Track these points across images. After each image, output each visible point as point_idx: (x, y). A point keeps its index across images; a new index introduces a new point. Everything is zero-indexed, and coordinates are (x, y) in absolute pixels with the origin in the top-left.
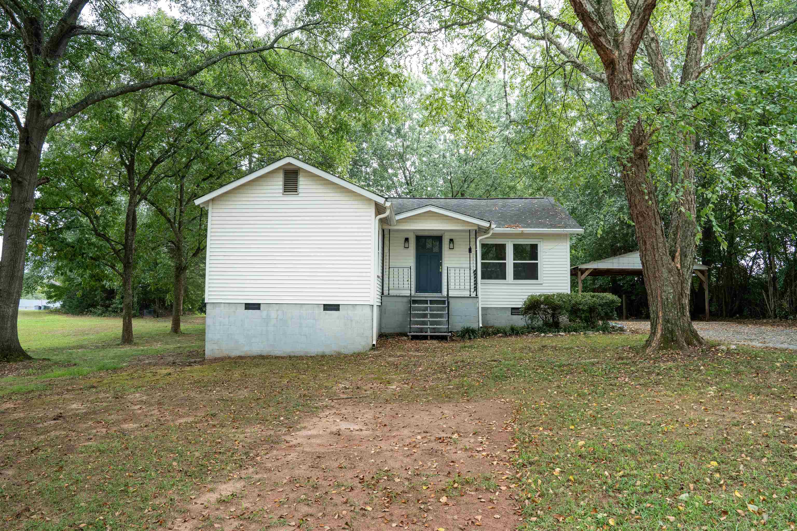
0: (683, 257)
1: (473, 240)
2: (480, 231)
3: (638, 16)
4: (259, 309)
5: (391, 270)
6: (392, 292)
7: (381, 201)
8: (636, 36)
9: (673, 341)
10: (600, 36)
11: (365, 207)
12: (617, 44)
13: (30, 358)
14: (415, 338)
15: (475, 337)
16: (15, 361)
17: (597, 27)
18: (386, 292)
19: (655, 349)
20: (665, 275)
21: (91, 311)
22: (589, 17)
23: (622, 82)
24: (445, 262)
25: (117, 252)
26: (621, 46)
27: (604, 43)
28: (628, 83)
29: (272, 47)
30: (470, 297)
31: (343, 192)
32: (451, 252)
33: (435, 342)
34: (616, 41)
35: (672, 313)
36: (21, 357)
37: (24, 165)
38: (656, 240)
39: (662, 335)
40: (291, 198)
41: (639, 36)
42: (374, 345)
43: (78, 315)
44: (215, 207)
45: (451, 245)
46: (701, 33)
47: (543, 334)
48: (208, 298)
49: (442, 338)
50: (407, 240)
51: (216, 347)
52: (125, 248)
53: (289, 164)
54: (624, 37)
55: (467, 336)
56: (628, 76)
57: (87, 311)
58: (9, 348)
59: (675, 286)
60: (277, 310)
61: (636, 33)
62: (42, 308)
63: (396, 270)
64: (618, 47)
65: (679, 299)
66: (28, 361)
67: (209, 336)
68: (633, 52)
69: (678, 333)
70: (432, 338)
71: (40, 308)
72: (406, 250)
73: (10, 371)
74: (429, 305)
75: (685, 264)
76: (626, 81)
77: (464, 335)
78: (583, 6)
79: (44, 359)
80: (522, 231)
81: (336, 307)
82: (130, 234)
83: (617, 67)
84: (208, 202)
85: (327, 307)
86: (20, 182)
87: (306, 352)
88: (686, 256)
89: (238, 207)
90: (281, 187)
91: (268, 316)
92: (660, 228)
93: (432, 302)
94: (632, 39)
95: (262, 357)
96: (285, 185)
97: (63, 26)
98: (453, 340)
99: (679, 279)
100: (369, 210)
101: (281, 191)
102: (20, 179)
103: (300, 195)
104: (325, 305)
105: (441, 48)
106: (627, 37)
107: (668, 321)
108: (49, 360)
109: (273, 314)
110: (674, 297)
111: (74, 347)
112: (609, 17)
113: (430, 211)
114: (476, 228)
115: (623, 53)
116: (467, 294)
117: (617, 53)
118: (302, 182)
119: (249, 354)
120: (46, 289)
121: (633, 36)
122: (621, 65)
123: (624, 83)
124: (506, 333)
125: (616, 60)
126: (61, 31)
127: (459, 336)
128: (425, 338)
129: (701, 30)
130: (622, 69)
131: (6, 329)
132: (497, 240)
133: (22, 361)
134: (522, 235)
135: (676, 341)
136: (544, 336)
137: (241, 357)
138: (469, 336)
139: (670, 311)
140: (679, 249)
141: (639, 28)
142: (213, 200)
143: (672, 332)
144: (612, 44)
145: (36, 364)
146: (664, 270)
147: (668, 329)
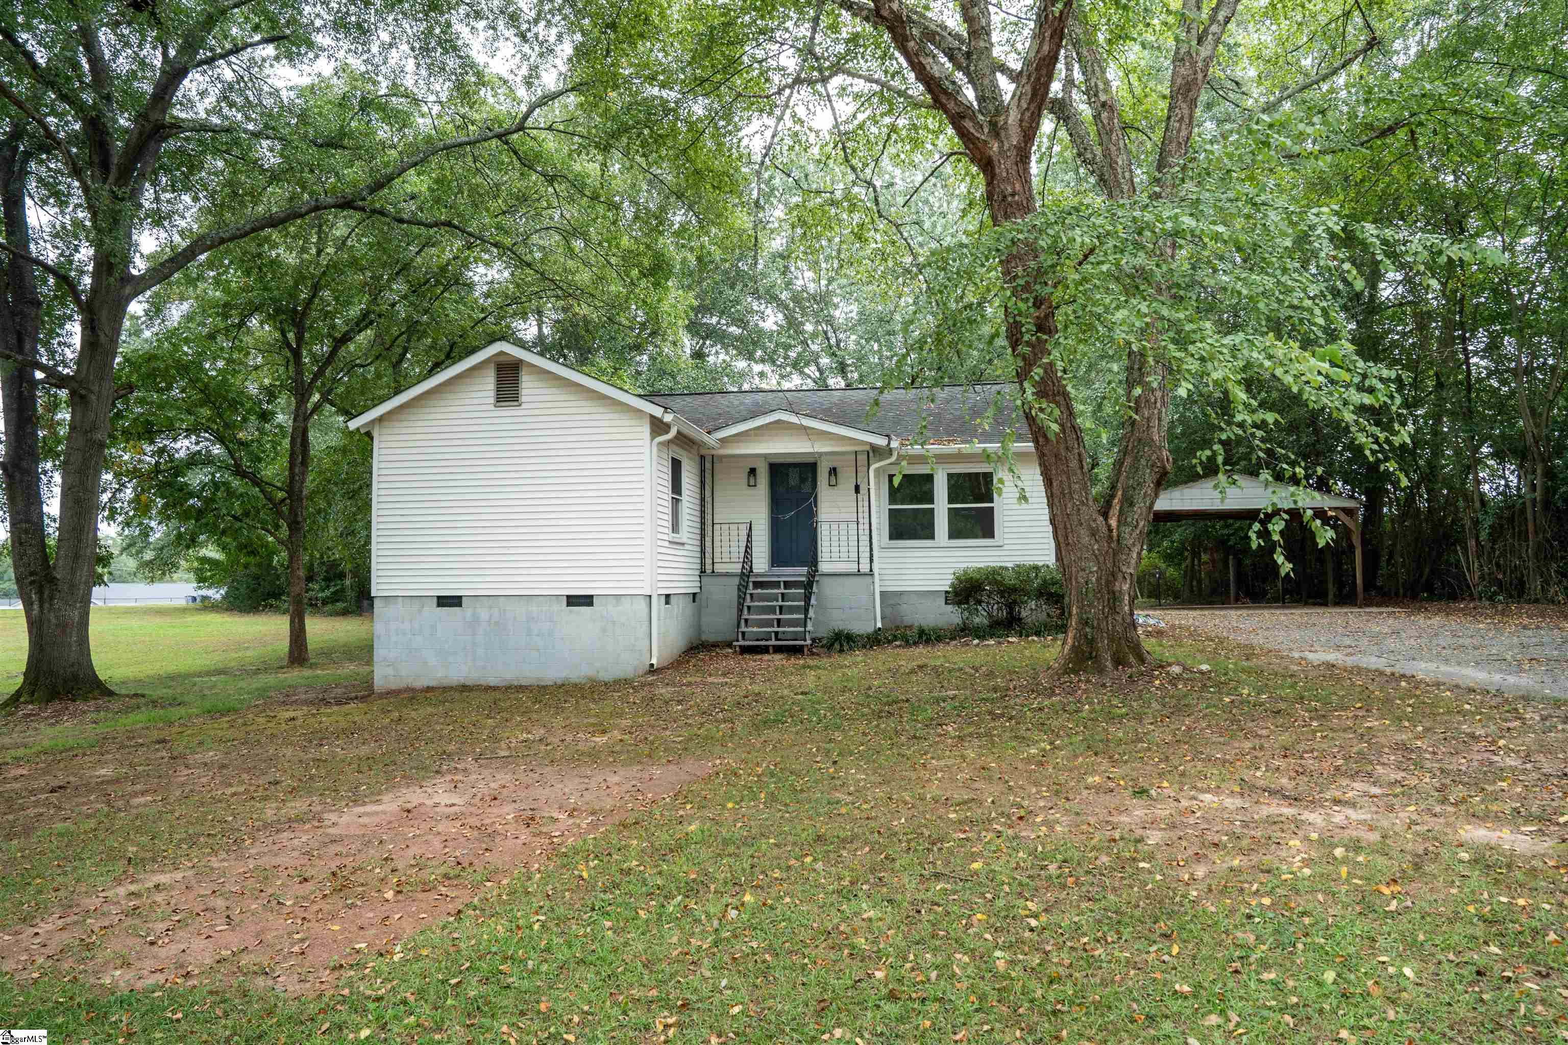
0: (1126, 505)
1: (862, 470)
2: (876, 452)
3: (1029, 79)
4: (459, 604)
5: (717, 527)
6: (719, 568)
7: (658, 412)
8: (1028, 114)
9: (1091, 658)
10: (964, 117)
11: (633, 423)
12: (996, 130)
13: (111, 693)
14: (745, 650)
15: (851, 648)
16: (86, 699)
17: (956, 104)
18: (709, 568)
19: (1057, 674)
20: (1086, 540)
21: (271, 606)
22: (940, 86)
23: (1005, 197)
24: (823, 510)
25: (276, 506)
26: (1003, 134)
27: (972, 130)
28: (1017, 198)
29: (521, 128)
30: (859, 574)
31: (592, 399)
32: (832, 491)
33: (778, 657)
34: (993, 125)
35: (1094, 607)
36: (96, 693)
37: (88, 368)
38: (1068, 478)
39: (1073, 646)
40: (508, 413)
41: (1033, 113)
42: (652, 665)
43: (249, 612)
44: (385, 431)
45: (833, 478)
46: (1189, 90)
47: (976, 642)
48: (376, 590)
49: (795, 651)
50: (753, 471)
51: (390, 671)
52: (290, 497)
53: (502, 353)
54: (1007, 116)
55: (837, 646)
56: (1018, 187)
57: (265, 606)
58: (75, 677)
59: (1101, 559)
60: (491, 607)
61: (1028, 109)
62: (198, 600)
63: (725, 527)
64: (997, 135)
65: (1108, 582)
66: (106, 699)
67: (380, 653)
68: (1026, 143)
69: (1103, 643)
70: (778, 650)
71: (194, 599)
72: (751, 491)
73: (73, 715)
74: (782, 590)
75: (1129, 519)
76: (1013, 195)
77: (832, 645)
78: (925, 68)
79: (136, 695)
80: (959, 449)
81: (586, 601)
82: (297, 470)
83: (997, 171)
84: (373, 422)
85: (574, 601)
86: (82, 397)
87: (539, 679)
88: (1132, 504)
89: (418, 430)
90: (492, 394)
91: (476, 620)
92: (1077, 457)
93: (787, 585)
94: (1021, 120)
95: (464, 688)
96: (498, 390)
97: (143, 126)
98: (813, 654)
99: (1110, 547)
100: (639, 429)
101: (492, 400)
102: (83, 392)
103: (524, 406)
104: (568, 597)
105: (803, 118)
106: (1013, 117)
107: (1087, 623)
108: (143, 696)
109: (484, 614)
110: (1099, 579)
111: (209, 673)
112: (986, 82)
113: (778, 422)
114: (868, 448)
115: (1006, 147)
116: (853, 567)
117: (996, 145)
118: (528, 385)
119: (445, 682)
120: (196, 564)
121: (1022, 114)
122: (1004, 167)
123: (1010, 199)
124: (907, 641)
125: (995, 159)
126: (141, 134)
127: (822, 647)
128: (765, 650)
129: (1188, 83)
130: (1004, 174)
131: (70, 645)
132: (916, 466)
133: (95, 699)
134: (959, 457)
135: (1096, 659)
136: (978, 645)
137: (429, 689)
138: (841, 645)
139: (1091, 605)
140: (1120, 493)
141: (1032, 100)
142: (381, 419)
143: (1091, 642)
144: (986, 130)
145: (115, 705)
146: (1084, 532)
147: (1086, 636)
